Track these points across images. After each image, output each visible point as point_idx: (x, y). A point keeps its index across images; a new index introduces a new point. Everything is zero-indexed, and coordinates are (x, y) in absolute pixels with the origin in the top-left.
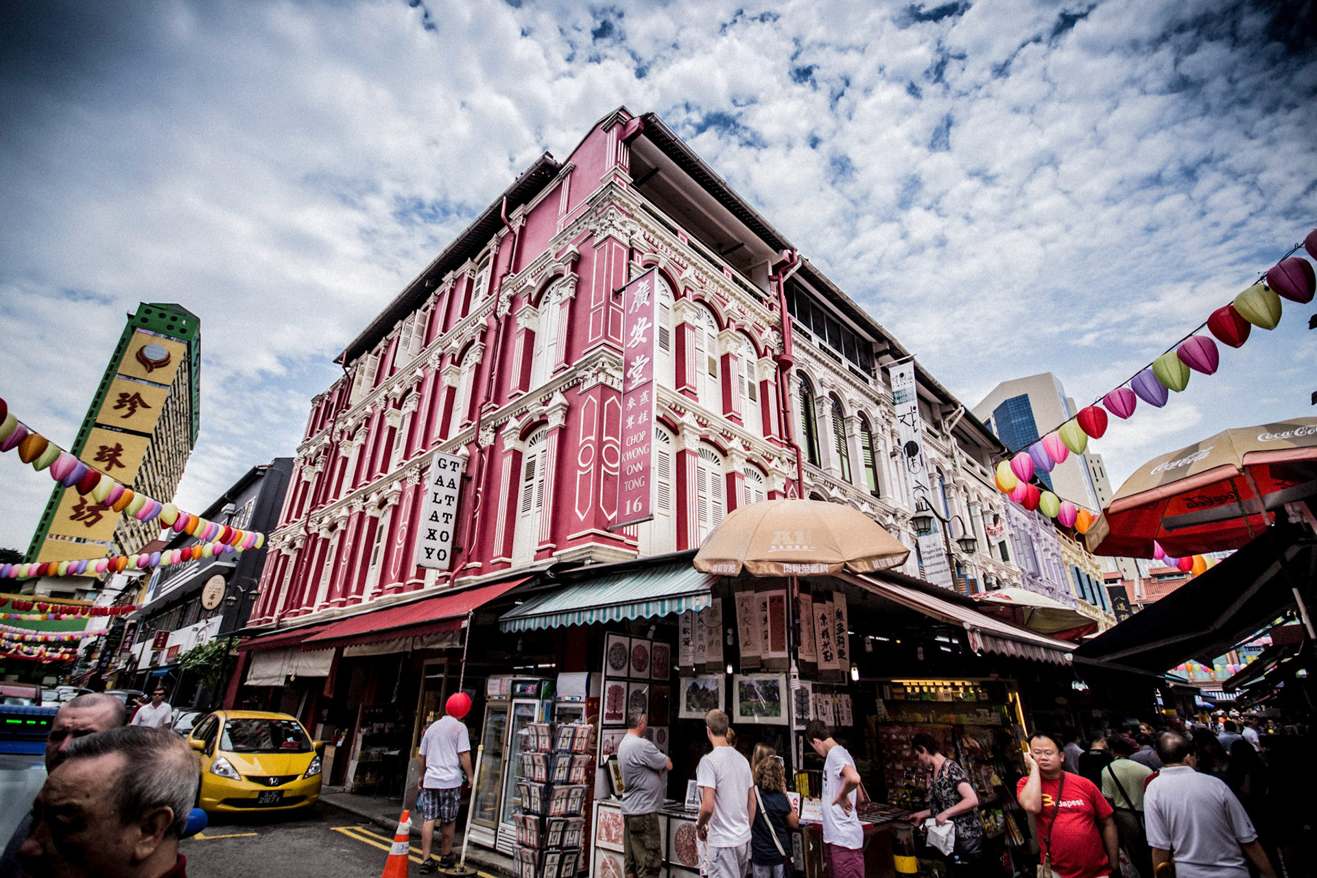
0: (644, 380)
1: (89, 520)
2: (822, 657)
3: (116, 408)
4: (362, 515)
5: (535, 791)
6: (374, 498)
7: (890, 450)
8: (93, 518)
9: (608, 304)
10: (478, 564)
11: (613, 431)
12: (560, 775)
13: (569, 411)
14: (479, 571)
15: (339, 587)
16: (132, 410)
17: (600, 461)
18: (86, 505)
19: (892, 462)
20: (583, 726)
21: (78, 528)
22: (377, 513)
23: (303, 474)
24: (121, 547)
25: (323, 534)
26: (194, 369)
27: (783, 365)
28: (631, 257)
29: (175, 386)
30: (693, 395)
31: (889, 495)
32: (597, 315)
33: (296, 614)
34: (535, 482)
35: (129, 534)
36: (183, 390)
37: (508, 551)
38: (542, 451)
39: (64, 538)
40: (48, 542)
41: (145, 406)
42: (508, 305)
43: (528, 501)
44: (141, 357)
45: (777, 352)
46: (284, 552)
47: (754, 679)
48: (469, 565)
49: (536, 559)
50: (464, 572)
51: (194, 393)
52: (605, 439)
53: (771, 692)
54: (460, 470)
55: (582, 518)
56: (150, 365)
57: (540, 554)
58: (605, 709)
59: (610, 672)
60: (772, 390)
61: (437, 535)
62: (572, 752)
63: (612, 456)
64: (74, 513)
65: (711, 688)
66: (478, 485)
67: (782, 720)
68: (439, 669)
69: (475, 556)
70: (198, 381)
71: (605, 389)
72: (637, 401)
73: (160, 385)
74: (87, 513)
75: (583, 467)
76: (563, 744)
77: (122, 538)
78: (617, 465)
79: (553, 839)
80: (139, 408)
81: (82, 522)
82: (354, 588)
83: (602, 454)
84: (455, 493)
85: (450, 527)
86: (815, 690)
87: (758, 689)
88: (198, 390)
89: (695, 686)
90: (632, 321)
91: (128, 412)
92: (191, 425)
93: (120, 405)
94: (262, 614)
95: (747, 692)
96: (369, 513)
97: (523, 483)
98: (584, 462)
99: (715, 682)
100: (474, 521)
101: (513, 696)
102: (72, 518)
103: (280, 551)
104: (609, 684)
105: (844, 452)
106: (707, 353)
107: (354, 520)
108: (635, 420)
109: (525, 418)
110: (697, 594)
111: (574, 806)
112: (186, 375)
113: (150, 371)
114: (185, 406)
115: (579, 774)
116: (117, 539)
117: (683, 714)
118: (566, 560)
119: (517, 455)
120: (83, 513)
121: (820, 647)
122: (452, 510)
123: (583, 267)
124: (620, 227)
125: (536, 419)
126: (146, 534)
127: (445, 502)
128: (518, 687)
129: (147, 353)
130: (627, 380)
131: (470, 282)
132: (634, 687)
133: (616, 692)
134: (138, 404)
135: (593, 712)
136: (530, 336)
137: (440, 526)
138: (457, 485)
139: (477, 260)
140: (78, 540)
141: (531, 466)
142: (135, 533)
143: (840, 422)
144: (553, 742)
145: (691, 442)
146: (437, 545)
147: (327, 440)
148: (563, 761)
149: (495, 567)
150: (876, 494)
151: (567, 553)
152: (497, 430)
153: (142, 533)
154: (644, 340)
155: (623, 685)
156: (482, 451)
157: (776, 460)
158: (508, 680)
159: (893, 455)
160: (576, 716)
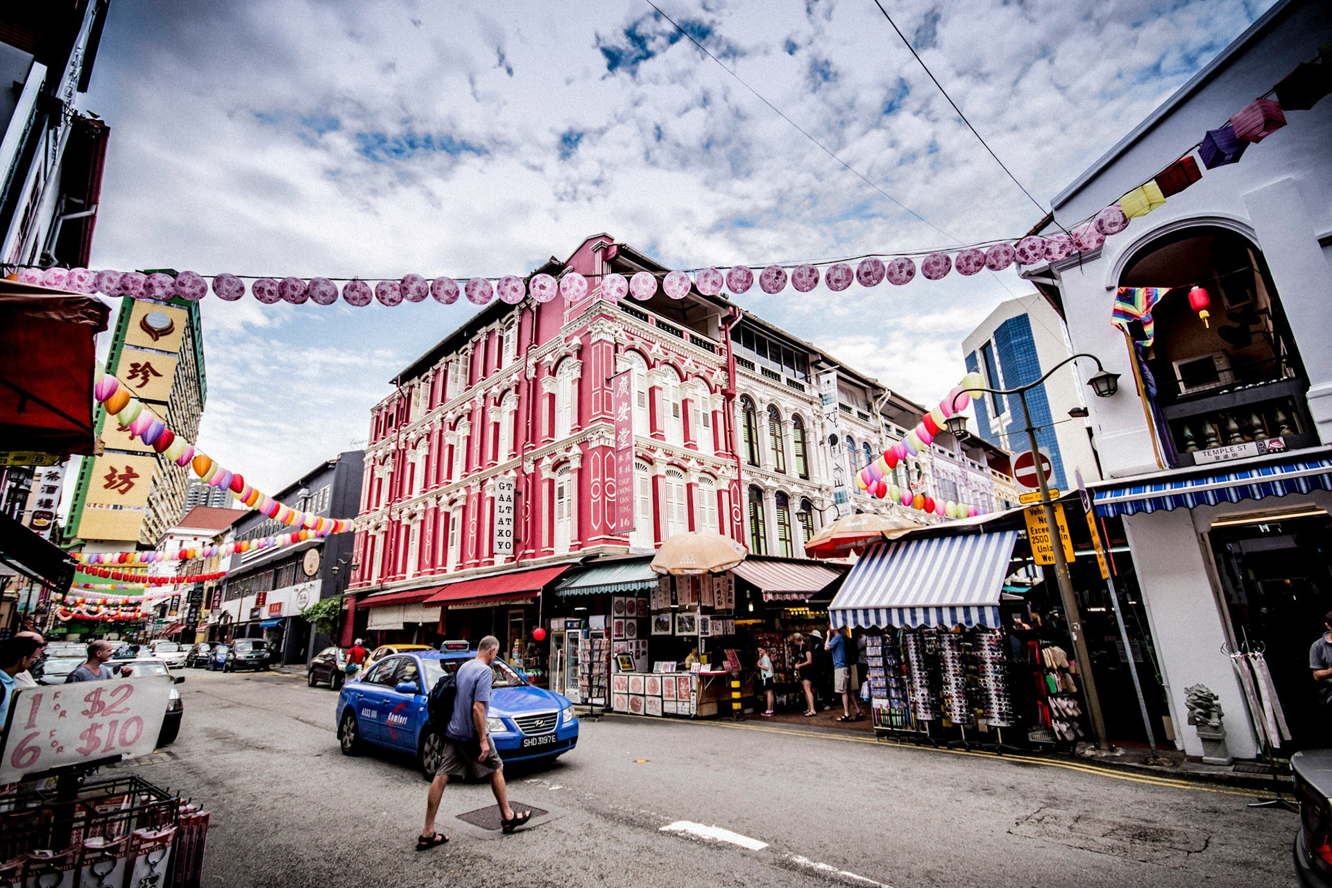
0: (627, 445)
1: (122, 488)
2: (716, 603)
3: (129, 378)
4: (436, 510)
5: (586, 665)
6: (445, 499)
7: (820, 439)
8: (126, 485)
9: (603, 389)
10: (533, 551)
11: (611, 474)
12: (596, 659)
13: (583, 458)
14: (533, 556)
15: (427, 561)
16: (146, 379)
17: (604, 495)
18: (117, 474)
19: (821, 449)
20: (605, 639)
21: (113, 496)
22: (448, 509)
23: (376, 472)
24: (155, 511)
25: (405, 521)
26: (196, 333)
27: (729, 396)
28: (616, 351)
29: (182, 352)
30: (662, 438)
31: (816, 475)
32: (597, 396)
33: (393, 580)
34: (565, 500)
35: (159, 499)
36: (189, 355)
37: (551, 544)
38: (567, 481)
39: (101, 506)
40: (87, 511)
41: (156, 374)
42: (534, 370)
43: (561, 512)
44: (145, 326)
45: (725, 387)
46: (371, 533)
47: (684, 615)
48: (527, 552)
49: (570, 550)
50: (524, 556)
51: (199, 357)
52: (606, 480)
53: (691, 620)
54: (512, 489)
55: (596, 528)
56: (156, 334)
57: (572, 548)
58: (614, 632)
59: (616, 615)
60: (720, 417)
61: (504, 533)
62: (600, 650)
63: (611, 490)
64: (107, 482)
65: (666, 620)
66: (527, 499)
67: (695, 633)
68: (519, 615)
69: (530, 545)
70: (201, 345)
71: (605, 449)
72: (624, 458)
73: (168, 353)
74: (119, 482)
75: (595, 498)
76: (596, 647)
77: (154, 502)
78: (614, 495)
79: (595, 683)
80: (151, 377)
81: (116, 490)
82: (440, 562)
83: (606, 489)
84: (511, 504)
85: (511, 528)
86: (712, 619)
87: (686, 619)
88: (202, 354)
89: (658, 619)
90: (619, 403)
91: (142, 381)
92: (200, 387)
93: (133, 375)
94: (362, 579)
95: (681, 622)
96: (443, 509)
97: (556, 501)
98: (595, 494)
99: (667, 617)
100: (526, 523)
101: (566, 628)
102: (106, 487)
103: (367, 532)
104: (616, 621)
105: (780, 448)
106: (672, 401)
107: (431, 514)
108: (624, 469)
109: (555, 458)
110: (652, 580)
111: (602, 671)
112: (190, 340)
113: (156, 339)
114: (192, 371)
115: (603, 659)
116: (151, 504)
117: (653, 633)
118: (588, 553)
119: (552, 482)
120: (115, 482)
121: (716, 599)
122: (511, 516)
123: (585, 355)
124: (608, 331)
125: (562, 460)
126: (173, 496)
127: (506, 511)
128: (569, 624)
129: (150, 322)
130: (617, 442)
131: (501, 338)
132: (628, 621)
133: (619, 624)
134: (150, 373)
135: (608, 634)
136: (552, 397)
137: (505, 527)
138: (512, 499)
139: (504, 320)
140: (115, 507)
141: (561, 489)
142: (165, 496)
143: (777, 426)
144: (592, 647)
145: (661, 469)
146: (504, 539)
147: (393, 446)
148: (597, 653)
149: (544, 554)
150: (805, 477)
151: (589, 550)
152: (536, 462)
153: (170, 496)
154: (627, 418)
155: (623, 621)
156: (527, 476)
157: (723, 468)
158: (562, 621)
159: (822, 443)
160: (600, 636)
